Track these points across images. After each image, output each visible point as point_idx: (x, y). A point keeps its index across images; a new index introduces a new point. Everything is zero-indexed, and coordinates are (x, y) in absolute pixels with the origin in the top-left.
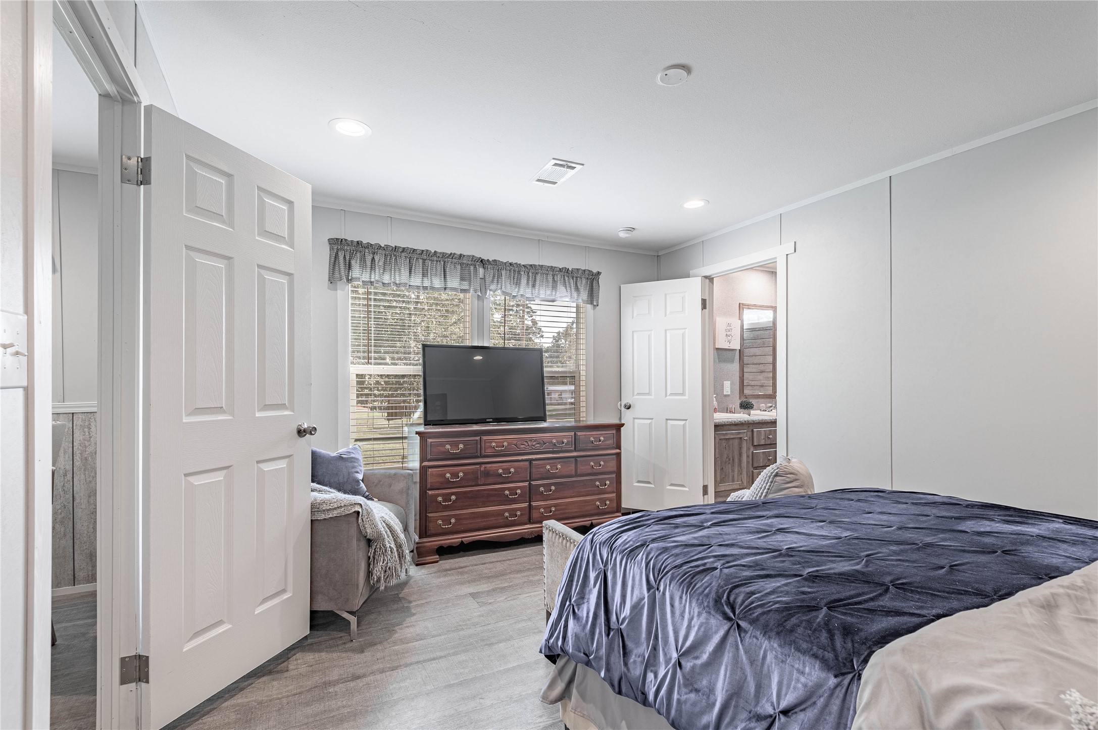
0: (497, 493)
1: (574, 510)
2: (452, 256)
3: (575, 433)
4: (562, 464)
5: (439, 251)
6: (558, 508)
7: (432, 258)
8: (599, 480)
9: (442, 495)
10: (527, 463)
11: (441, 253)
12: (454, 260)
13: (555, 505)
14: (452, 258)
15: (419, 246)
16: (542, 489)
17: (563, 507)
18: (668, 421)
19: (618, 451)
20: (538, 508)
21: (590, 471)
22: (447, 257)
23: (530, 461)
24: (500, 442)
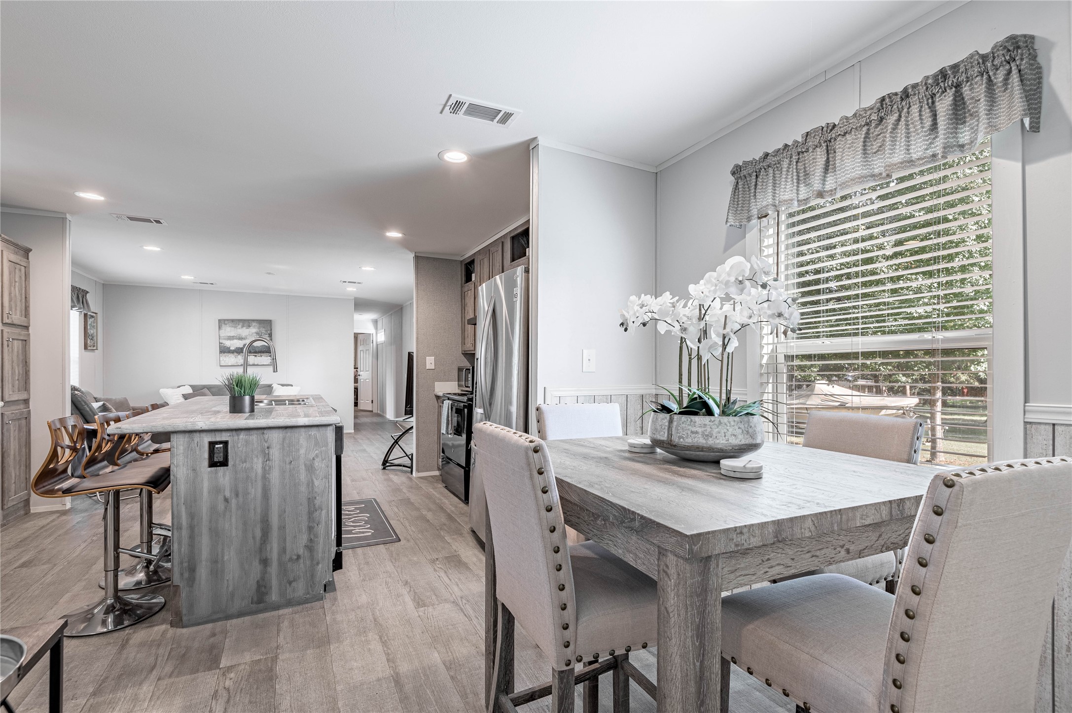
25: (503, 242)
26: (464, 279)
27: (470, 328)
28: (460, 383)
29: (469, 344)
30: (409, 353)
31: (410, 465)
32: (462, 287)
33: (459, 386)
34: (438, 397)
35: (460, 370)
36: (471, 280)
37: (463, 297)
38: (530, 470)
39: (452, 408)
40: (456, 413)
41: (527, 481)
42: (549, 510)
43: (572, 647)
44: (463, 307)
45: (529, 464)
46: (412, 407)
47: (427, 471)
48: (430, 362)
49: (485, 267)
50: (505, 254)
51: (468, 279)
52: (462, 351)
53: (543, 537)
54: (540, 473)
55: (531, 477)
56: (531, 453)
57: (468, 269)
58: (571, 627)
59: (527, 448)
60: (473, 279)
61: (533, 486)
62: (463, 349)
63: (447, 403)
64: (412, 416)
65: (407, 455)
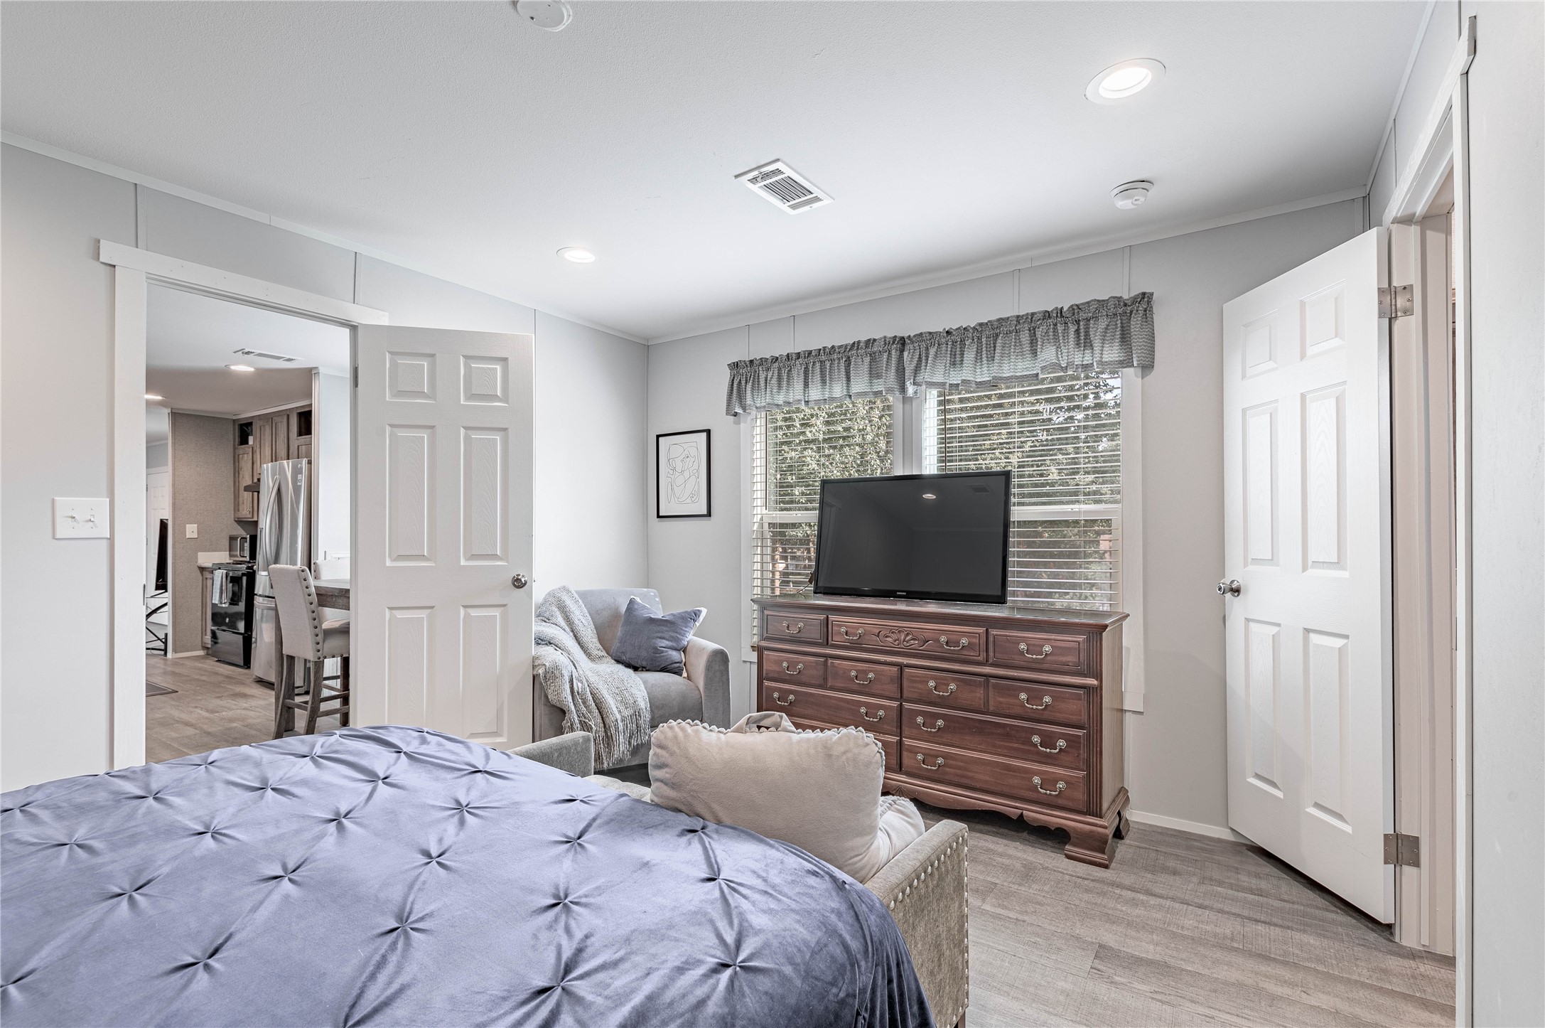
0: (848, 706)
1: (982, 777)
2: (854, 345)
3: (987, 630)
4: (958, 683)
5: (837, 344)
6: (952, 762)
7: (832, 357)
8: (1039, 733)
9: (780, 690)
10: (895, 669)
11: (840, 347)
12: (860, 351)
13: (946, 756)
14: (858, 349)
15: (814, 346)
16: (920, 720)
17: (961, 764)
18: (1312, 635)
19: (1094, 682)
20: (914, 751)
21: (1018, 710)
22: (850, 349)
23: (901, 667)
24: (852, 627)
25: (288, 416)
26: (237, 440)
27: (247, 496)
28: (232, 553)
29: (245, 511)
30: (162, 521)
31: (163, 648)
32: (235, 448)
33: (231, 556)
34: (202, 569)
35: (232, 539)
36: (247, 443)
37: (236, 460)
38: (300, 579)
39: (227, 577)
40: (231, 582)
41: (299, 584)
42: (309, 595)
43: (321, 651)
44: (237, 472)
45: (299, 577)
46: (165, 580)
47: (188, 651)
48: (191, 530)
49: (267, 434)
50: (290, 427)
51: (244, 441)
52: (235, 518)
53: (306, 606)
54: (305, 580)
55: (301, 582)
56: (300, 572)
57: (244, 431)
58: (321, 644)
59: (298, 570)
60: (251, 441)
61: (304, 594)
62: (237, 516)
63: (219, 574)
64: (166, 591)
65: (159, 639)
